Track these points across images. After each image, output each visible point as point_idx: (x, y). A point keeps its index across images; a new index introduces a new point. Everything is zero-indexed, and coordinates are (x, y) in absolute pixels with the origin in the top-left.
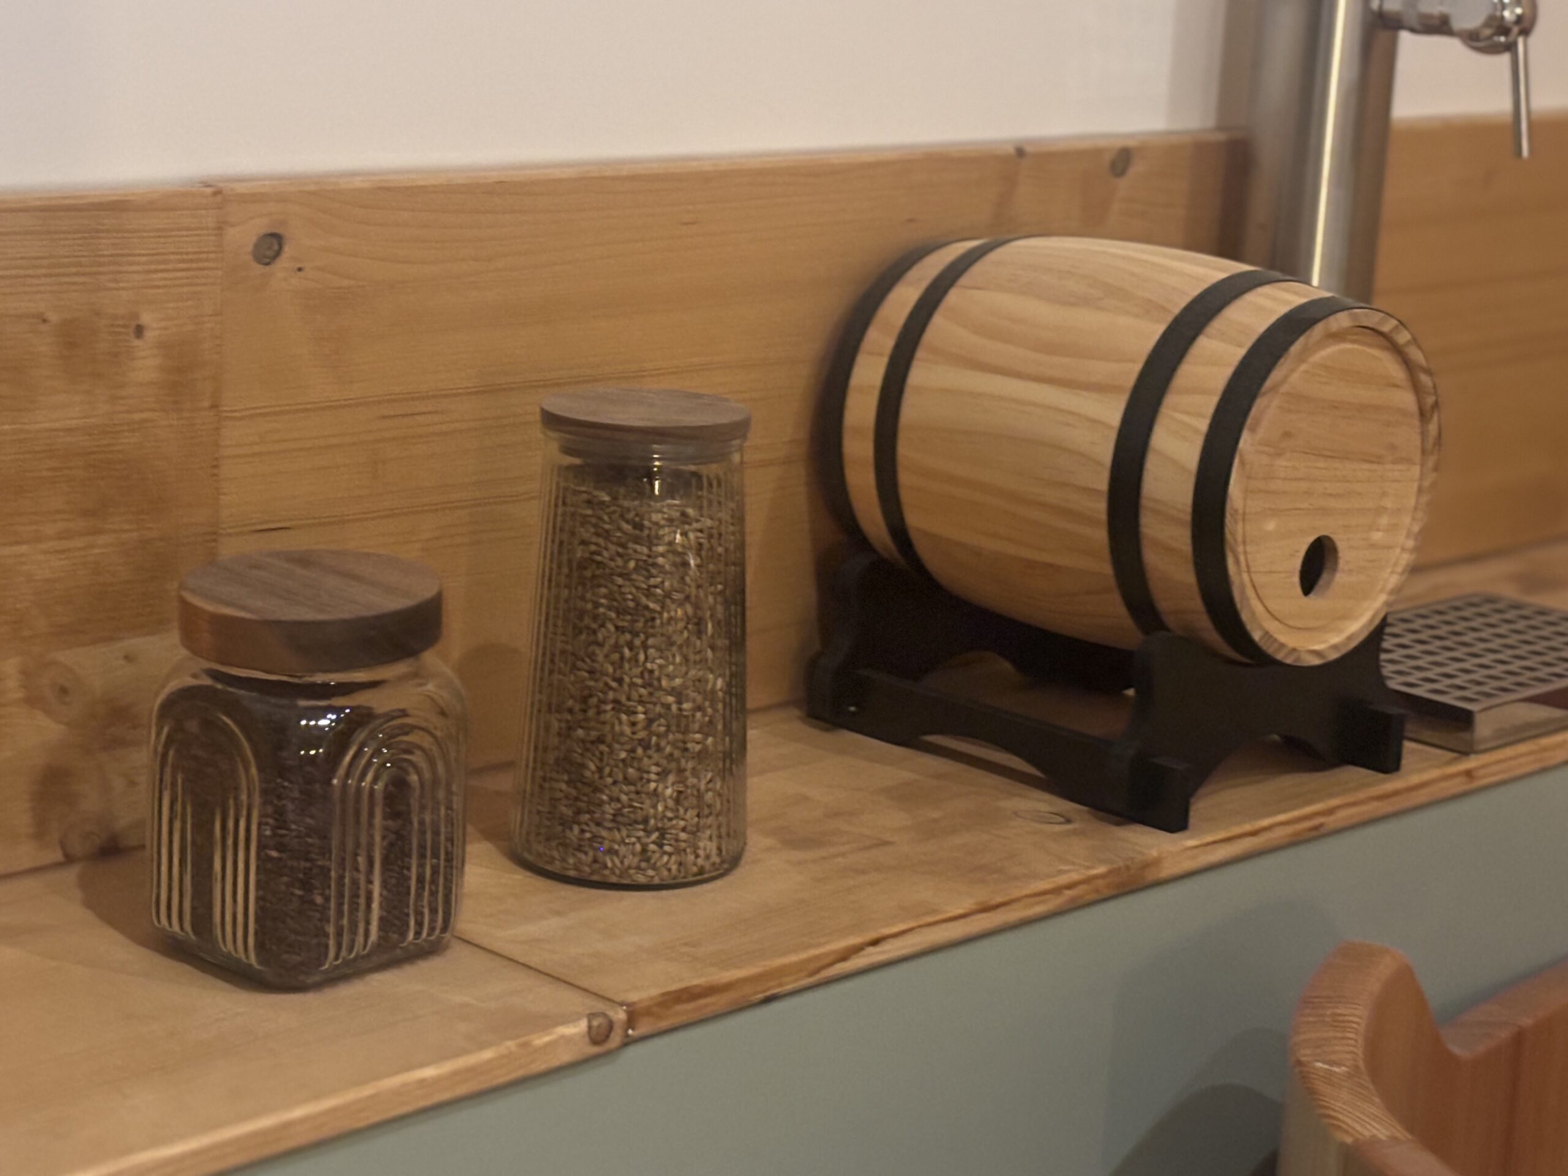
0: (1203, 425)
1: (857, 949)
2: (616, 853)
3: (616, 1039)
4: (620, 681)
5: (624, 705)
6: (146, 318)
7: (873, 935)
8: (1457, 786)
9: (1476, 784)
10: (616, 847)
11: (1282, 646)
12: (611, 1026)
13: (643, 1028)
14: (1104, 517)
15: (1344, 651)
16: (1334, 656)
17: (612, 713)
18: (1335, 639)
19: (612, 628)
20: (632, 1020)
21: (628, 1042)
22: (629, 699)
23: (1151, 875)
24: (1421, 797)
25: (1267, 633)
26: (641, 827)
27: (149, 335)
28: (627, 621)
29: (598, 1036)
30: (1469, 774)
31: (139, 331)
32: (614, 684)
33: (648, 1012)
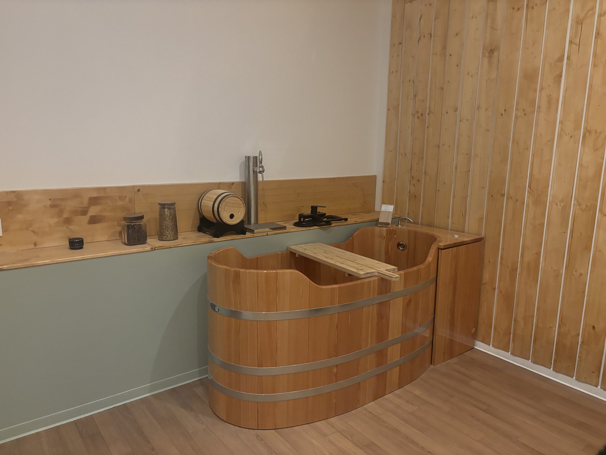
1: (180, 244)
2: (165, 238)
3: (153, 249)
6: (127, 196)
7: (181, 244)
8: (252, 236)
9: (254, 236)
11: (228, 223)
12: (153, 248)
13: (156, 249)
14: (212, 212)
15: (236, 224)
16: (234, 224)
18: (235, 223)
20: (155, 248)
21: (155, 250)
23: (213, 241)
24: (247, 237)
25: (225, 222)
27: (127, 197)
29: (152, 249)
30: (253, 235)
31: (126, 197)
33: (157, 247)
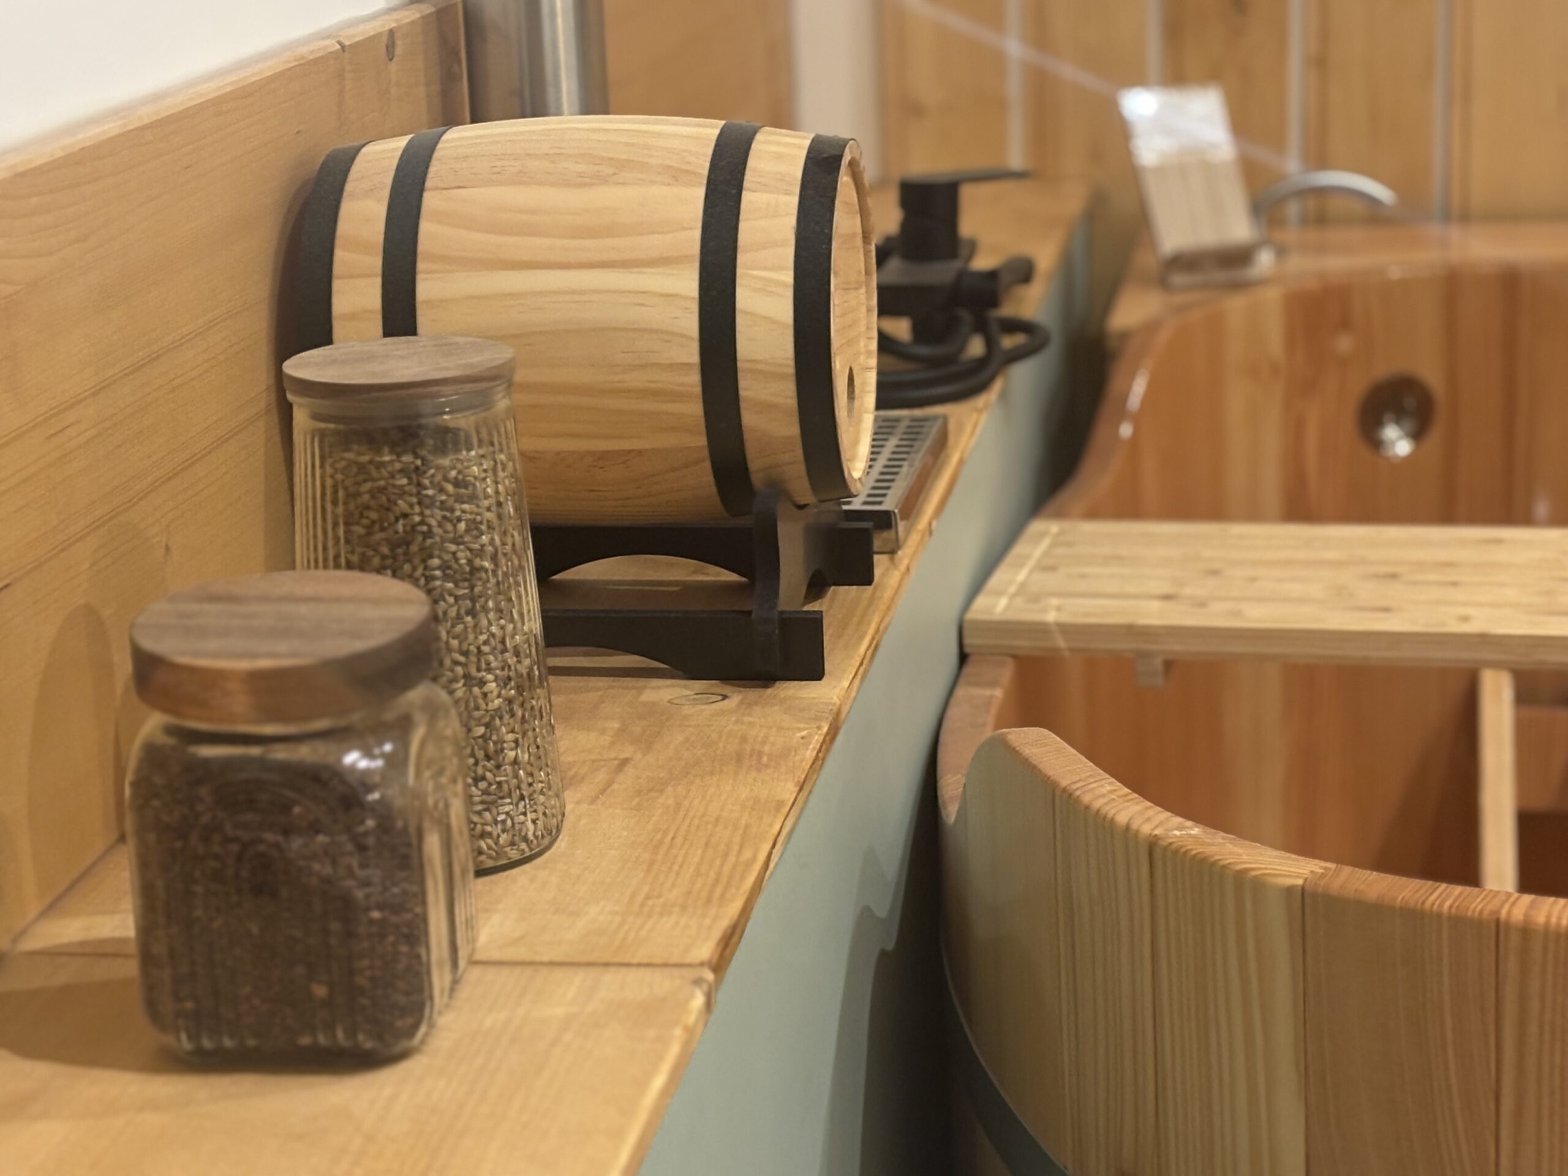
0: (789, 277)
2: (490, 834)
4: (466, 654)
5: (475, 678)
10: (488, 829)
14: (698, 390)
17: (464, 689)
19: (451, 600)
22: (479, 670)
26: (508, 800)
28: (465, 588)
32: (462, 659)
